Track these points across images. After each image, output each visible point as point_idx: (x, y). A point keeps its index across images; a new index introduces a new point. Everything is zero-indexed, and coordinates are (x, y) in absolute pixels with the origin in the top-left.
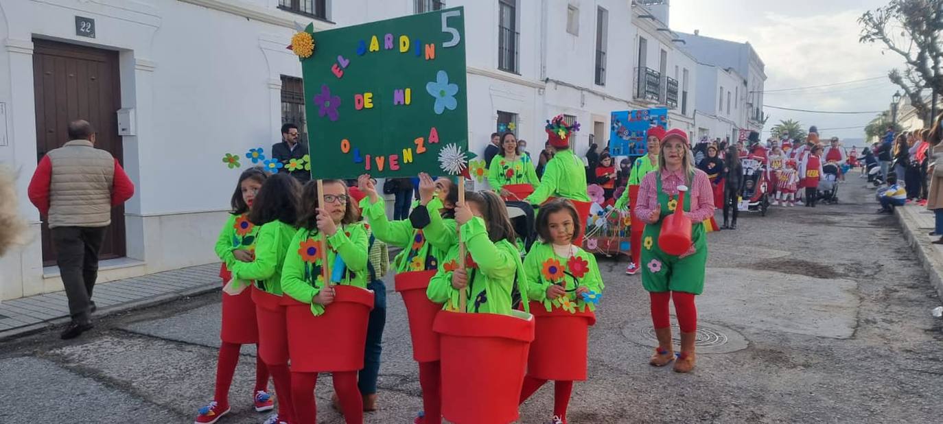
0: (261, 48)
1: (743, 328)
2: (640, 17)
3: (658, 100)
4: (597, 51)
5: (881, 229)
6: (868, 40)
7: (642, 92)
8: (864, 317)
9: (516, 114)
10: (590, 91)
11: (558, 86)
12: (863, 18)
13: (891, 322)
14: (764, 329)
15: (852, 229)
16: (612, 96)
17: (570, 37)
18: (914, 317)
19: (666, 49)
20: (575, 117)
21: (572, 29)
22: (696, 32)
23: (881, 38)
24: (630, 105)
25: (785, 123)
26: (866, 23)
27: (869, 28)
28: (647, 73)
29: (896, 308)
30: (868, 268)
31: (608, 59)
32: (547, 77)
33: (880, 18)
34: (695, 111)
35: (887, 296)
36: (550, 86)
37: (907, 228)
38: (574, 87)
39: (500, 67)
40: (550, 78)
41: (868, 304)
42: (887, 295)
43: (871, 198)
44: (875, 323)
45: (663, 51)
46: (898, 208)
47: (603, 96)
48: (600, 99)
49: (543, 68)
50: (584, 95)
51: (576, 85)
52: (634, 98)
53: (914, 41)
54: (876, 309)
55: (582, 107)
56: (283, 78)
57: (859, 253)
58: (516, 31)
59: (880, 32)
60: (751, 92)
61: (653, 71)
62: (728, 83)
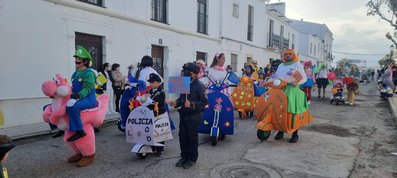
0: (63, 18)
1: (283, 170)
2: (270, 10)
3: (279, 48)
4: (248, 25)
5: (380, 109)
6: (371, 15)
7: (271, 44)
8: (358, 163)
9: (206, 53)
10: (244, 43)
11: (228, 41)
12: (369, 4)
13: (374, 167)
14: (296, 171)
15: (365, 108)
16: (256, 46)
17: (234, 18)
18: (388, 164)
19: (283, 25)
20: (237, 55)
21: (235, 15)
22: (302, 20)
23: (378, 14)
24: (266, 50)
25: (344, 60)
26: (370, 6)
27: (372, 9)
28: (273, 36)
29: (378, 157)
30: (368, 130)
31: (254, 29)
32: (222, 36)
33: (378, 4)
34: (298, 53)
35: (375, 150)
36: (224, 41)
37: (392, 109)
38: (236, 41)
39: (199, 31)
40: (224, 37)
41: (363, 154)
42: (375, 148)
43: (378, 93)
44: (364, 167)
45: (282, 26)
46: (390, 98)
47: (252, 46)
48: (250, 47)
49: (221, 32)
50: (241, 45)
51: (237, 40)
52: (267, 47)
53: (394, 14)
54: (366, 158)
55: (241, 50)
56: (76, 33)
57: (365, 122)
58: (207, 15)
59: (377, 11)
60: (326, 46)
61: (276, 35)
62: (315, 41)
